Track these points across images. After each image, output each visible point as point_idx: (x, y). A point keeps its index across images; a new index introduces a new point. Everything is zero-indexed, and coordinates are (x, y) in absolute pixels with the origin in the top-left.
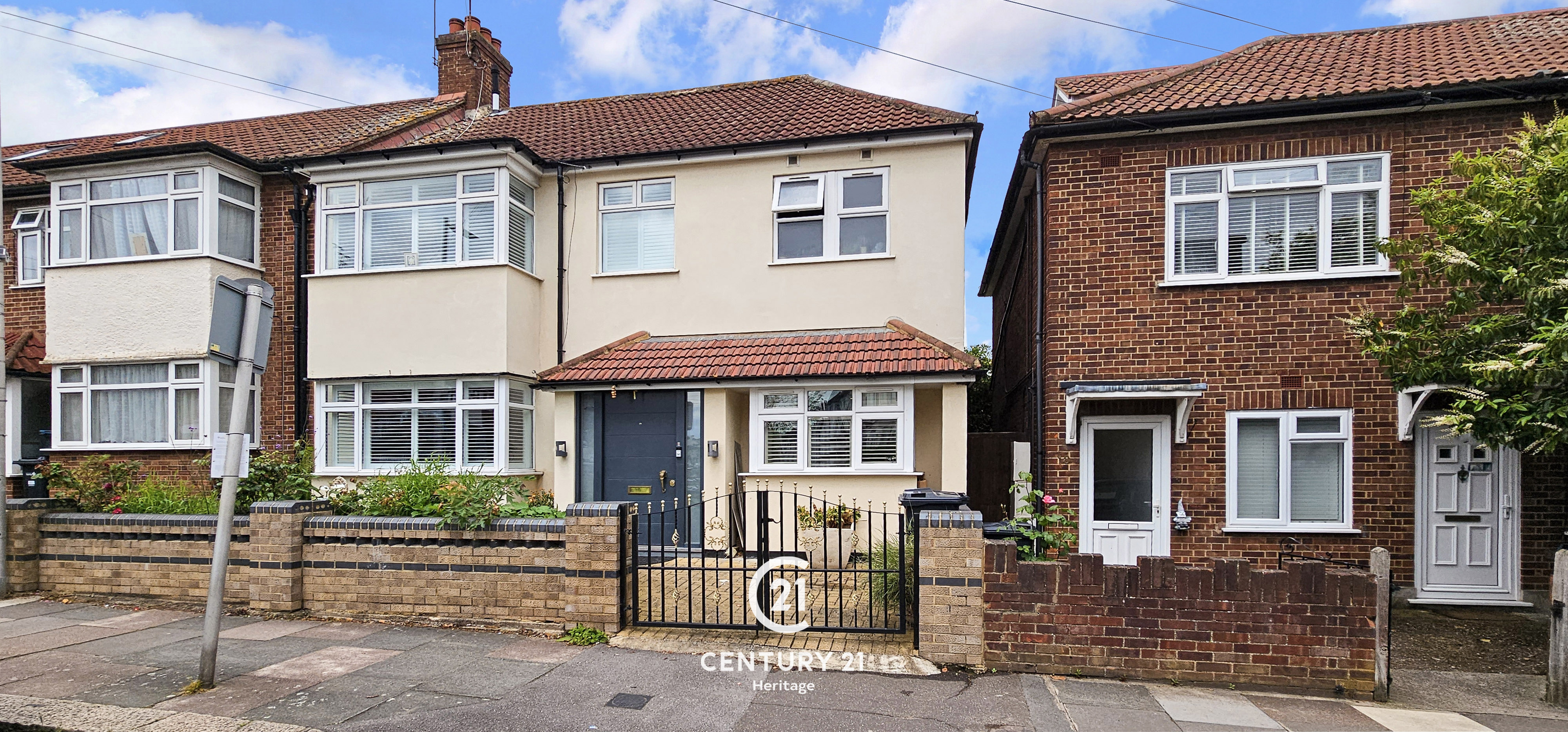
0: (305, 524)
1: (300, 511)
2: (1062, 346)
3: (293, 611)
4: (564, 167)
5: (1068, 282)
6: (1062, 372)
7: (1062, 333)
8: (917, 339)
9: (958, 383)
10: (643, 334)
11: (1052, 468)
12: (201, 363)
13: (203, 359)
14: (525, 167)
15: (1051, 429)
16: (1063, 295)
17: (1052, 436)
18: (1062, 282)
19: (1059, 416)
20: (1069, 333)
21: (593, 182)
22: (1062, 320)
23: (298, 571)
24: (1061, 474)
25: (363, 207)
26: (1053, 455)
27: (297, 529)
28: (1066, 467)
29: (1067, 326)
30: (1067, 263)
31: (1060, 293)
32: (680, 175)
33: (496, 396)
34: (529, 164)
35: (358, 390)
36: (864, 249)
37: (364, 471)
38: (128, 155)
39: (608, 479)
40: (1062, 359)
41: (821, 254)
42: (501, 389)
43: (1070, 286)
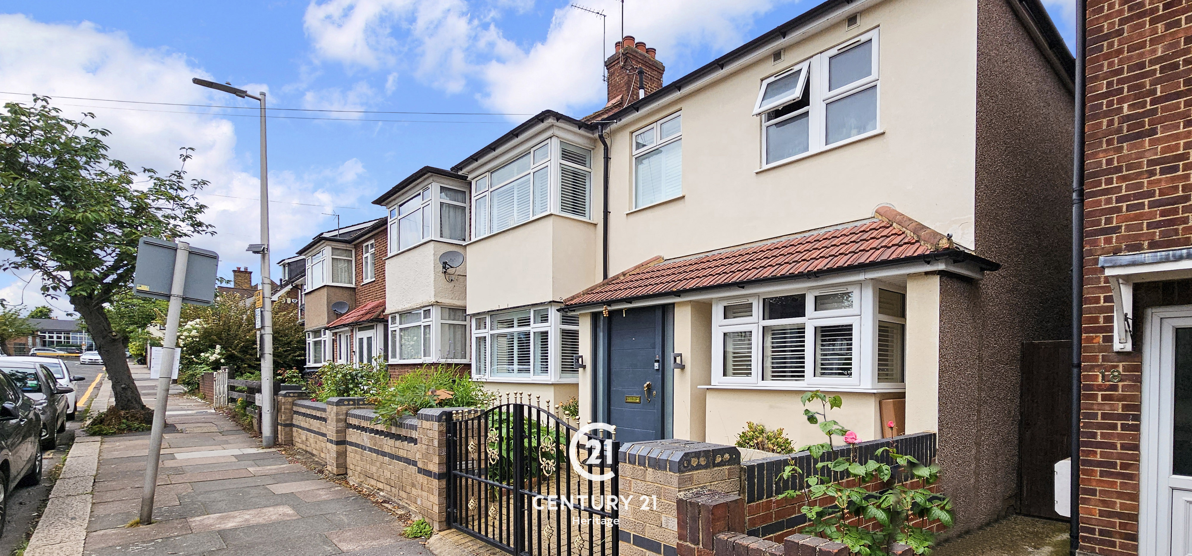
0: (347, 414)
1: (345, 405)
2: (1108, 201)
3: (338, 475)
4: (604, 125)
5: (1121, 101)
6: (1108, 241)
7: (1109, 181)
8: (894, 225)
9: (927, 273)
10: (657, 258)
11: (1090, 387)
12: (431, 308)
13: (432, 305)
14: (575, 133)
15: (1089, 330)
16: (1111, 123)
17: (1090, 340)
18: (1110, 104)
19: (1102, 310)
20: (1124, 178)
21: (626, 133)
22: (1109, 162)
23: (341, 448)
24: (1104, 398)
25: (491, 190)
26: (1092, 368)
27: (341, 417)
28: (1114, 388)
29: (1119, 169)
30: (1120, 71)
31: (1105, 121)
32: (686, 106)
33: (549, 321)
34: (576, 129)
35: (488, 320)
36: (854, 131)
37: (491, 378)
38: (404, 185)
39: (613, 389)
40: (1109, 221)
41: (807, 149)
42: (554, 315)
43: (1125, 106)
